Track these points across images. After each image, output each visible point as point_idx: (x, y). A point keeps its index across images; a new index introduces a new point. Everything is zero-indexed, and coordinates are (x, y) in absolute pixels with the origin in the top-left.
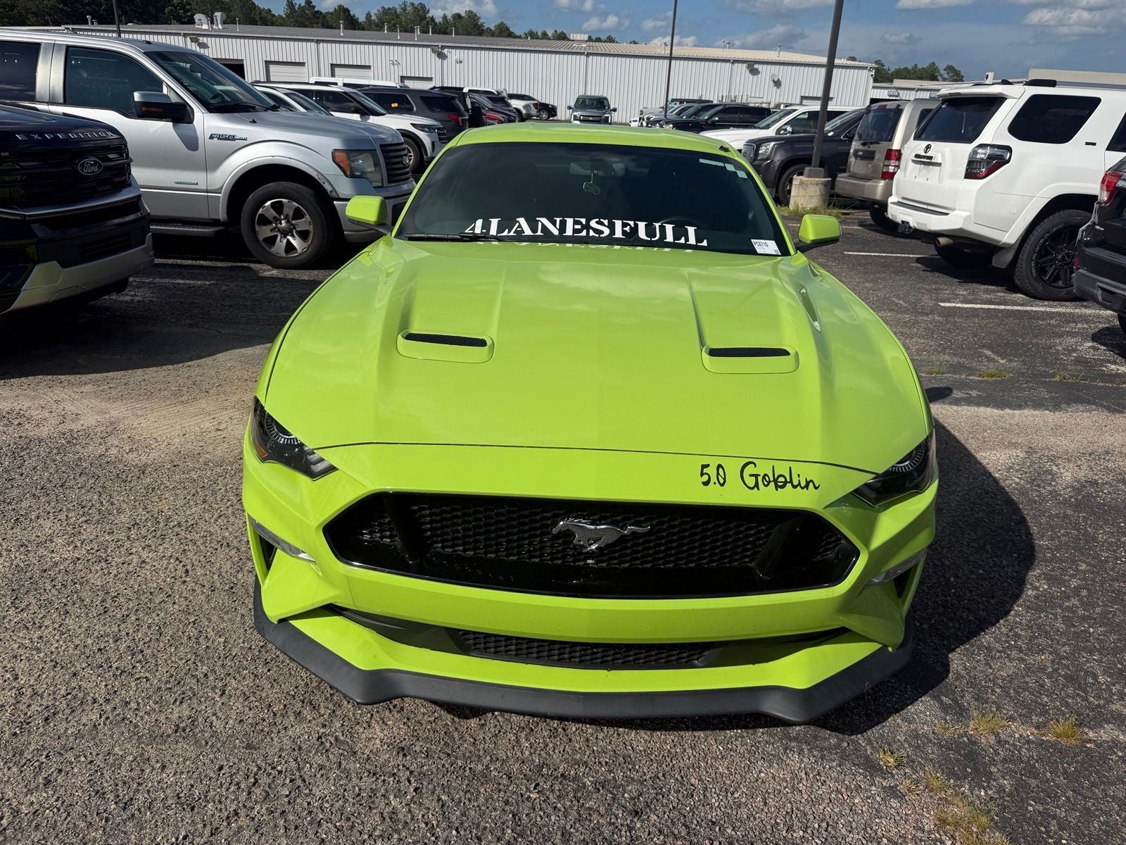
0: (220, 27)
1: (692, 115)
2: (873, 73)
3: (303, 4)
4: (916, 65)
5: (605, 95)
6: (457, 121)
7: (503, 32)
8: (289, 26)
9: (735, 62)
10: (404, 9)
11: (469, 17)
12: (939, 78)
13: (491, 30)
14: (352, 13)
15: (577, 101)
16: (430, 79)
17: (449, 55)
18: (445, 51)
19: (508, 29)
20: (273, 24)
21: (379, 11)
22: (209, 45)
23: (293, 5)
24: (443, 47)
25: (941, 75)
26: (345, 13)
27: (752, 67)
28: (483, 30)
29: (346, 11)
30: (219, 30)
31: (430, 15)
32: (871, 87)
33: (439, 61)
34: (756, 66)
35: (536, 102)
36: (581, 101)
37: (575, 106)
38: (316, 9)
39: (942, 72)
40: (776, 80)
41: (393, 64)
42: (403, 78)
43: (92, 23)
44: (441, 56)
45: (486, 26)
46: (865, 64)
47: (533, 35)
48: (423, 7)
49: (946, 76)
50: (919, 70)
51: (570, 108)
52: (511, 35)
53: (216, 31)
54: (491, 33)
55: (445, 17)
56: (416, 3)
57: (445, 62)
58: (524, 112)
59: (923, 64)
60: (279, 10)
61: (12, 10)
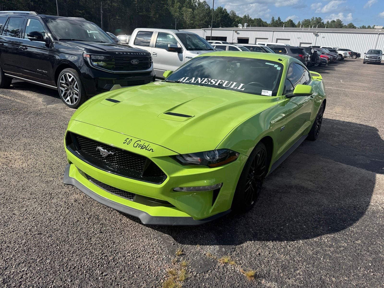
0: (245, 28)
3: (277, 20)
5: (380, 49)
6: (302, 57)
7: (351, 26)
8: (271, 27)
10: (313, 20)
11: (338, 22)
13: (346, 26)
14: (293, 22)
15: (369, 51)
16: (311, 44)
17: (320, 35)
18: (319, 34)
19: (353, 25)
20: (266, 26)
21: (303, 21)
22: (240, 33)
23: (274, 20)
24: (318, 32)
26: (291, 22)
28: (342, 26)
29: (292, 21)
30: (245, 29)
31: (322, 21)
33: (315, 37)
35: (350, 52)
36: (370, 51)
37: (367, 53)
38: (281, 21)
41: (298, 38)
42: (301, 43)
43: (210, 28)
44: (317, 35)
45: (344, 24)
47: (364, 27)
48: (320, 18)
51: (365, 53)
52: (354, 27)
53: (244, 29)
54: (346, 27)
55: (328, 22)
56: (318, 18)
57: (318, 37)
58: (343, 55)
60: (269, 22)
61: (193, 25)
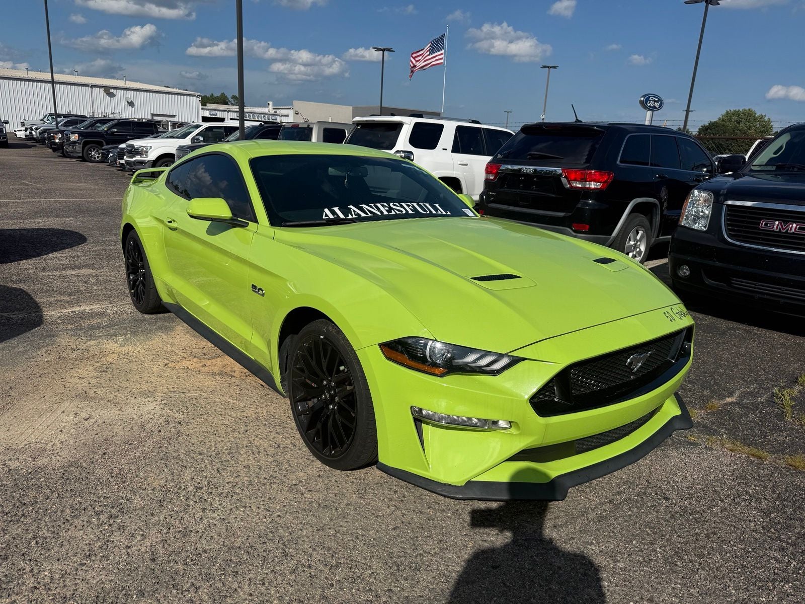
1: (89, 127)
2: (200, 99)
4: (212, 94)
9: (93, 86)
12: (229, 103)
25: (230, 101)
27: (108, 91)
32: (201, 109)
34: (111, 91)
39: (230, 99)
40: (130, 101)
46: (193, 93)
49: (233, 102)
50: (215, 98)
59: (217, 94)
